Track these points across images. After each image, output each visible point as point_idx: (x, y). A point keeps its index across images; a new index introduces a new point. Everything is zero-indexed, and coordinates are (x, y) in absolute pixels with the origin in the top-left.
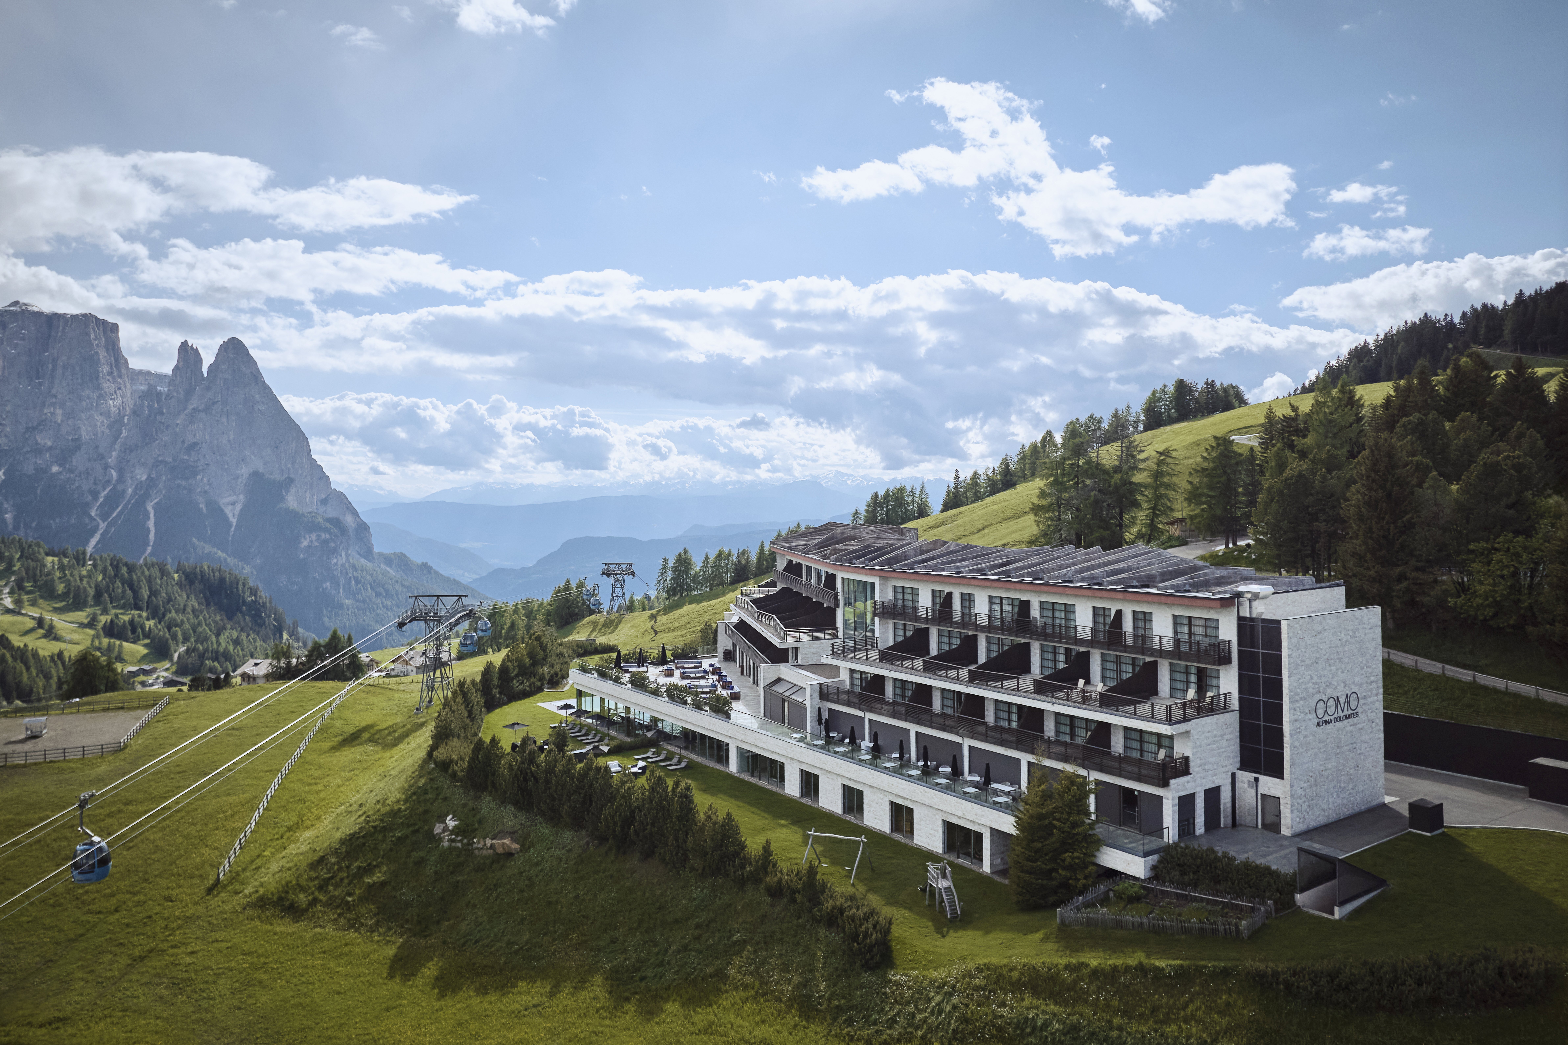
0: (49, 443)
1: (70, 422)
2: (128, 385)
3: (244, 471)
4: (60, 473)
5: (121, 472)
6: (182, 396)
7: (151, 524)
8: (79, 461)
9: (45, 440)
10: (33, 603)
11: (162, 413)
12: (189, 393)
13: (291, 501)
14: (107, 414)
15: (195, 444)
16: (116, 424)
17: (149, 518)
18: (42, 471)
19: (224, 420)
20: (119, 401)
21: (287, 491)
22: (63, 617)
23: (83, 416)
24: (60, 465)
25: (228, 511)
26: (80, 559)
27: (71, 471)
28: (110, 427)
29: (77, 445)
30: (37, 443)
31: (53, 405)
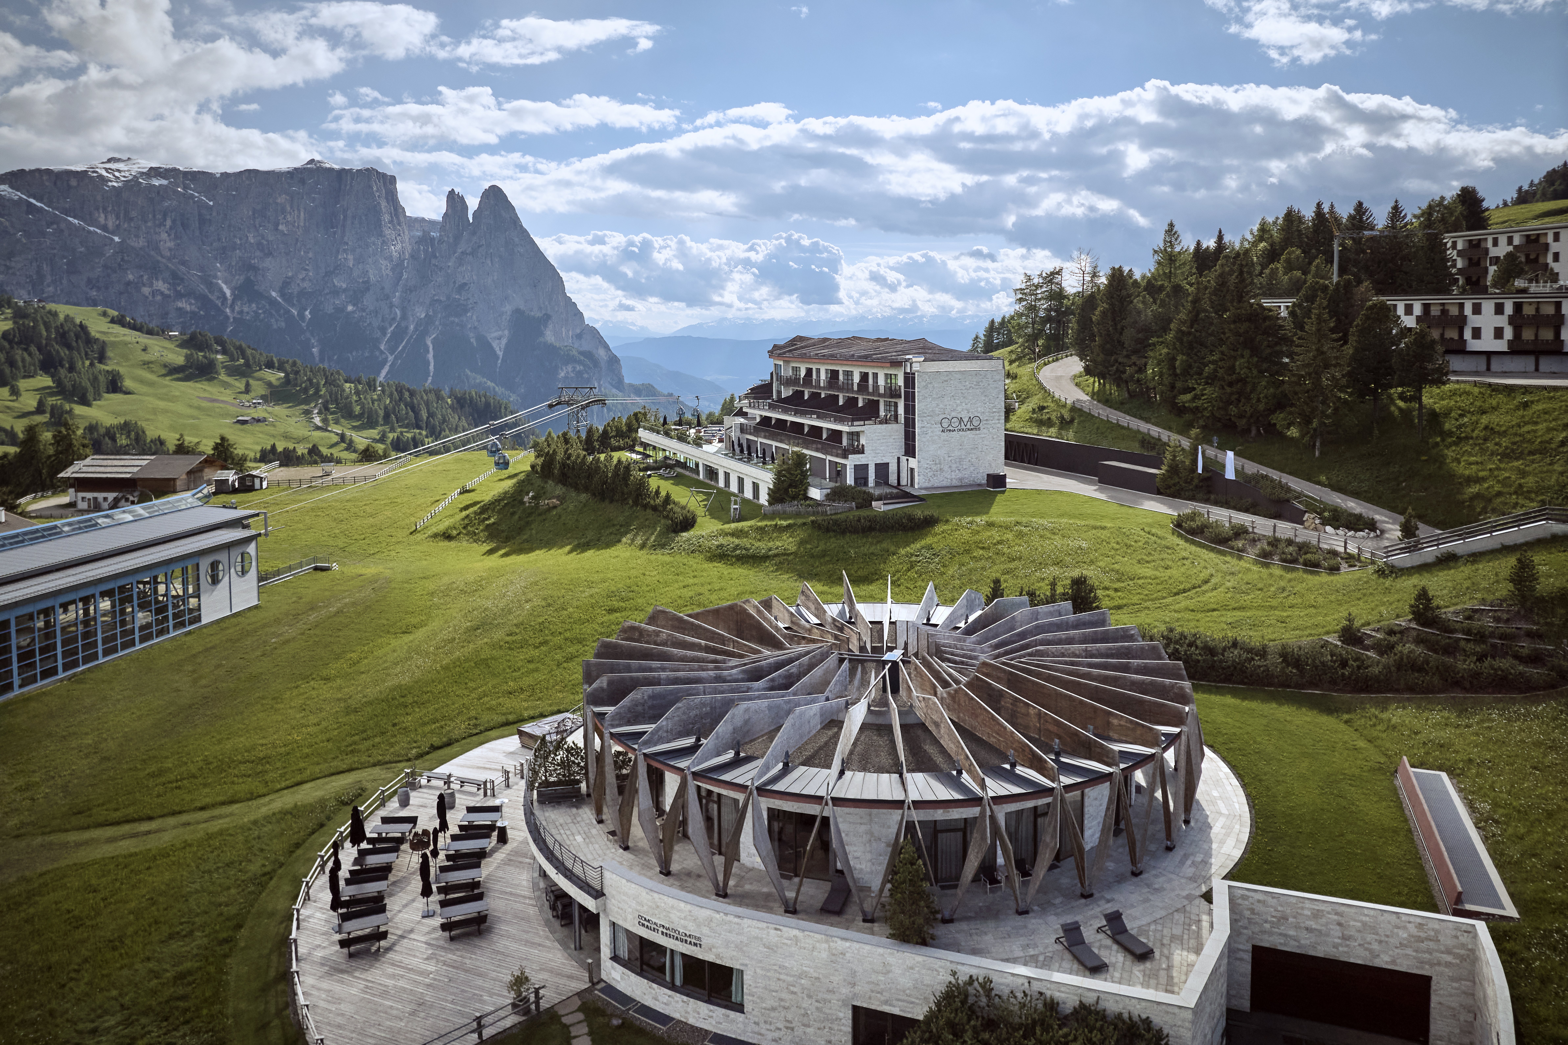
0: (344, 286)
1: (360, 266)
2: (407, 232)
3: (508, 308)
4: (353, 312)
5: (404, 310)
6: (451, 240)
7: (430, 356)
8: (368, 301)
9: (340, 283)
10: (337, 422)
11: (436, 257)
12: (457, 238)
13: (549, 336)
14: (390, 258)
15: (465, 284)
16: (398, 267)
17: (428, 352)
18: (341, 310)
19: (489, 262)
20: (399, 246)
21: (546, 327)
22: (360, 433)
23: (370, 260)
24: (354, 305)
25: (495, 345)
26: (371, 385)
27: (363, 310)
28: (393, 269)
29: (367, 286)
30: (334, 286)
31: (345, 251)
